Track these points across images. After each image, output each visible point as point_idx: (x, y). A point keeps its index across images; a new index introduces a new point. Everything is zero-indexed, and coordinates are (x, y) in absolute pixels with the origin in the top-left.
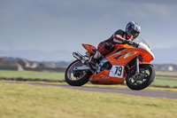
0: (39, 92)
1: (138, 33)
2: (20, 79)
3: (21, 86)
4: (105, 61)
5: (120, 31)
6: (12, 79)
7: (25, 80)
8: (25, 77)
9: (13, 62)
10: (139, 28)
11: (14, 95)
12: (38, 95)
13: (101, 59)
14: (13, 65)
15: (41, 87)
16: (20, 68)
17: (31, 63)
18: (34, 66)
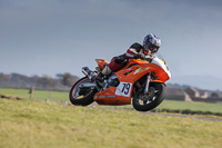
0: (209, 129)
1: (158, 48)
2: (186, 112)
3: (187, 120)
4: (114, 77)
5: (136, 44)
6: (177, 112)
7: (193, 113)
8: (193, 109)
9: (180, 90)
10: (159, 42)
11: (177, 131)
12: (207, 132)
13: (110, 75)
14: (179, 94)
15: (211, 123)
16: (187, 98)
17: (202, 92)
18: (205, 96)
